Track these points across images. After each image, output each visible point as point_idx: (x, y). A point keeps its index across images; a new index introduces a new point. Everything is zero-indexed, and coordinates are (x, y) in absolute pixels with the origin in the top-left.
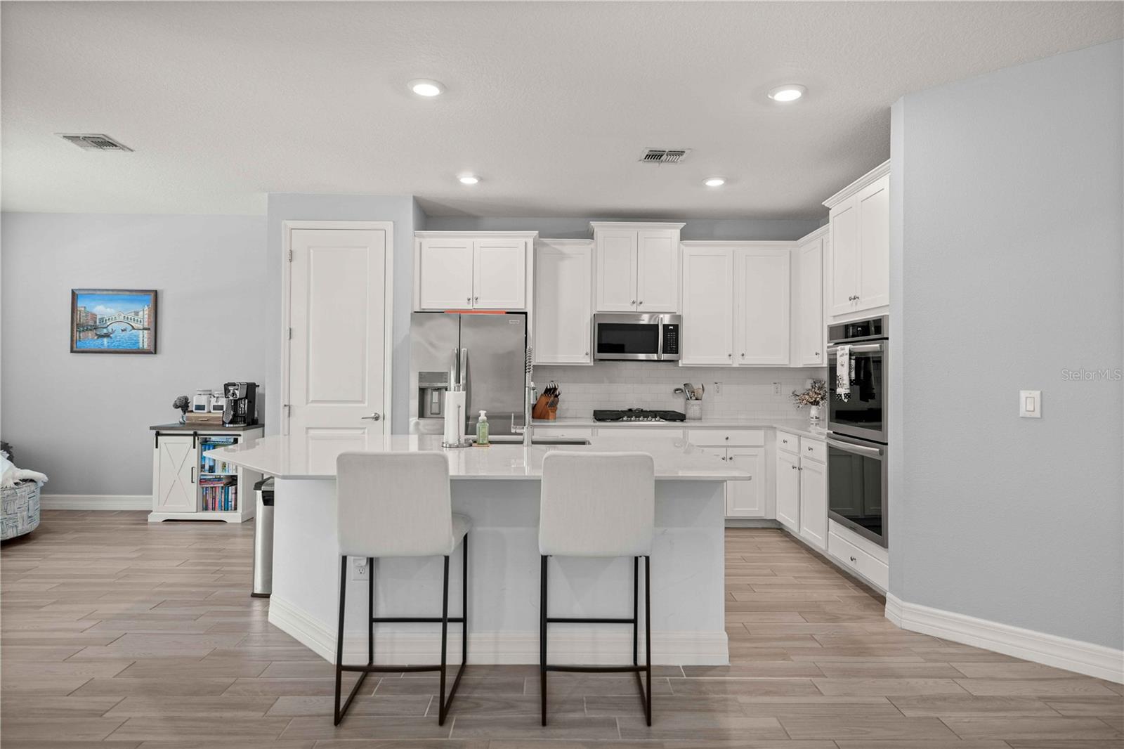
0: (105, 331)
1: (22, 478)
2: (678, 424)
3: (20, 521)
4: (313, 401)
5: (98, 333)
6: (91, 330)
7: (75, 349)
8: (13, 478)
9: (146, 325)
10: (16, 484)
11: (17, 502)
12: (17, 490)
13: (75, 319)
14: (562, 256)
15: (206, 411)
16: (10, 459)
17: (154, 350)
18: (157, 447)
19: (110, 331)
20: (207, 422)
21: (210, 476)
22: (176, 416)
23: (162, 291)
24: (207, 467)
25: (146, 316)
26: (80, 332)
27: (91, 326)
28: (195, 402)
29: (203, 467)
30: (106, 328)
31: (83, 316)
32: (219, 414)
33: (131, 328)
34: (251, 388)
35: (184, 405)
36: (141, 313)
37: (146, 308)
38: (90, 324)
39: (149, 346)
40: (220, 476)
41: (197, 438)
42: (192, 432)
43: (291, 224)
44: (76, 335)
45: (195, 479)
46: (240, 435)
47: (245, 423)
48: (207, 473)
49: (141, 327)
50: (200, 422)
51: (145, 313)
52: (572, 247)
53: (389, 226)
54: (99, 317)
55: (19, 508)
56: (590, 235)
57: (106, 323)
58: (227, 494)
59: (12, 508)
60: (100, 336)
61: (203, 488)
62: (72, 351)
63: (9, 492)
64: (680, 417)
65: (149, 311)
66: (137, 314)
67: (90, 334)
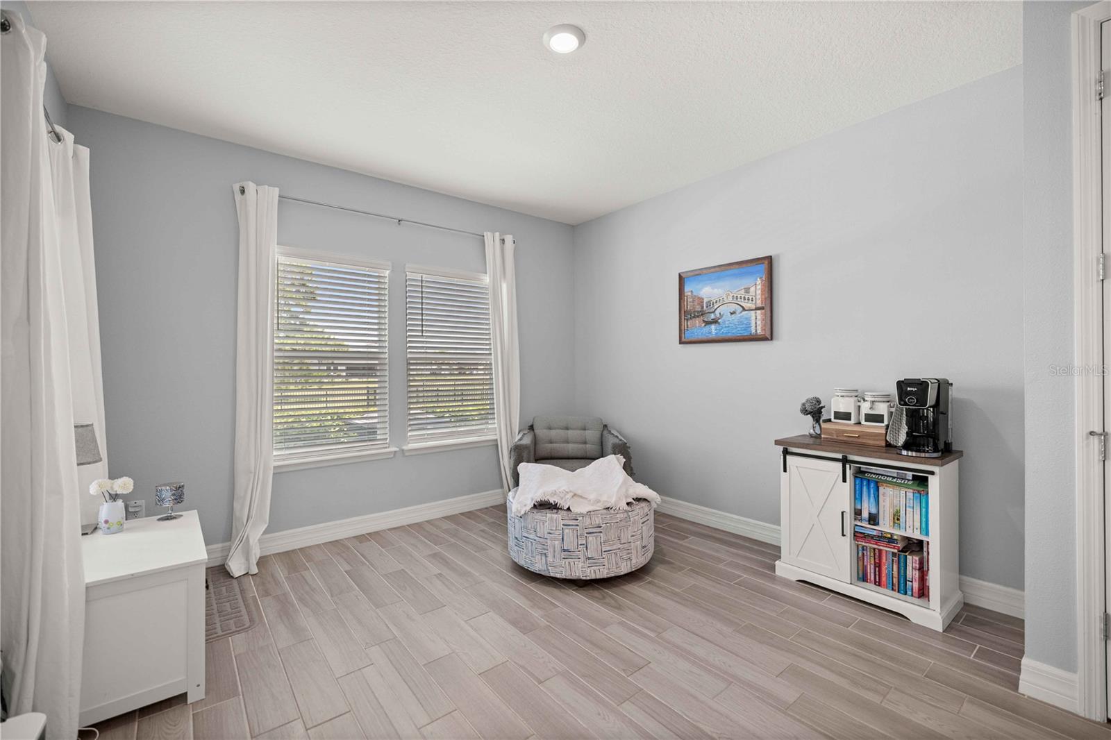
0: (712, 316)
1: (635, 497)
3: (634, 552)
5: (706, 320)
6: (698, 317)
7: (683, 340)
8: (626, 497)
9: (759, 304)
10: (628, 504)
11: (630, 528)
12: (630, 513)
13: (683, 306)
15: (853, 421)
16: (626, 467)
17: (770, 336)
18: (785, 470)
19: (718, 316)
20: (860, 440)
21: (870, 530)
22: (806, 426)
23: (778, 256)
24: (865, 515)
25: (759, 292)
26: (687, 320)
27: (698, 312)
28: (833, 407)
29: (858, 513)
30: (714, 312)
31: (690, 302)
32: (878, 428)
33: (741, 309)
34: (943, 388)
35: (815, 411)
36: (752, 289)
37: (759, 281)
38: (696, 310)
39: (763, 330)
40: (892, 535)
41: (848, 466)
42: (840, 456)
44: (684, 323)
45: (848, 531)
46: (932, 473)
47: (936, 450)
48: (865, 524)
49: (754, 307)
50: (845, 439)
51: (756, 287)
54: (705, 301)
55: (633, 536)
57: (713, 306)
58: (903, 567)
59: (626, 536)
60: (707, 323)
61: (858, 546)
62: (681, 342)
63: (622, 516)
65: (763, 285)
66: (747, 290)
67: (697, 322)
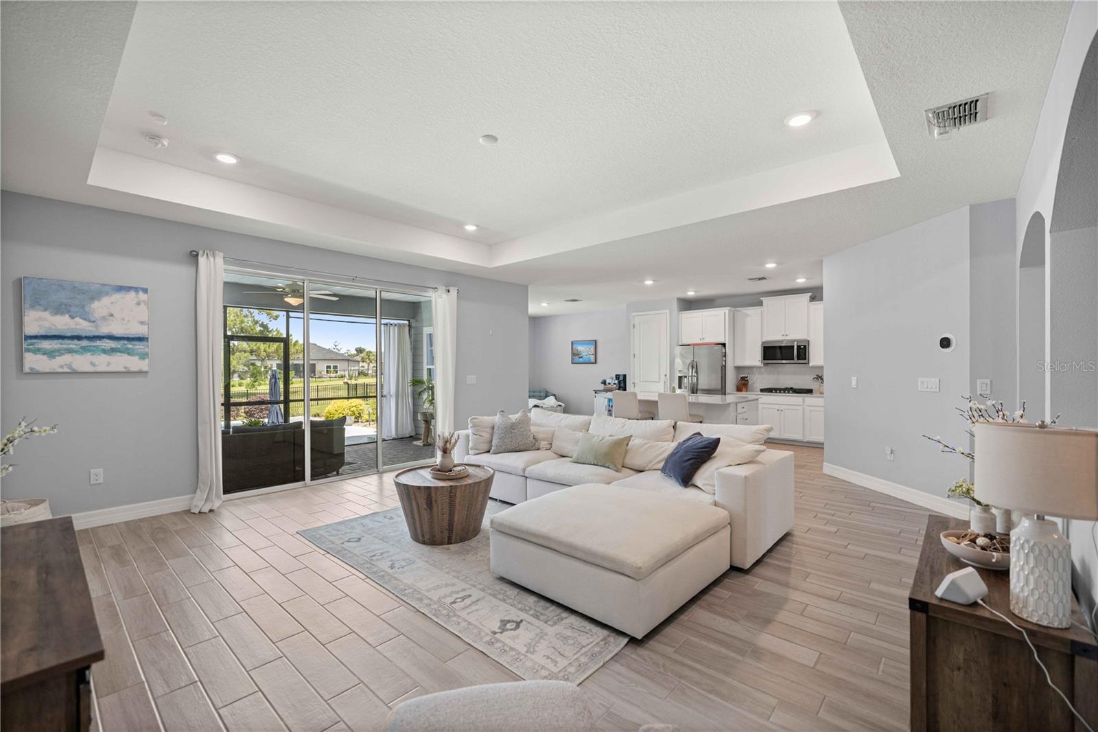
2: (809, 395)
4: (643, 381)
9: (593, 353)
13: (573, 352)
14: (747, 315)
15: (611, 384)
16: (556, 399)
17: (596, 362)
18: (595, 397)
20: (611, 389)
22: (602, 387)
23: (598, 340)
25: (593, 350)
28: (608, 382)
29: (609, 405)
31: (575, 351)
32: (614, 385)
34: (625, 376)
35: (604, 382)
43: (635, 314)
45: (607, 409)
46: (621, 392)
47: (622, 388)
48: (610, 407)
50: (608, 388)
51: (592, 348)
52: (752, 311)
53: (668, 311)
54: (579, 350)
56: (761, 304)
62: (572, 363)
64: (810, 391)
65: (594, 348)
66: (590, 349)
